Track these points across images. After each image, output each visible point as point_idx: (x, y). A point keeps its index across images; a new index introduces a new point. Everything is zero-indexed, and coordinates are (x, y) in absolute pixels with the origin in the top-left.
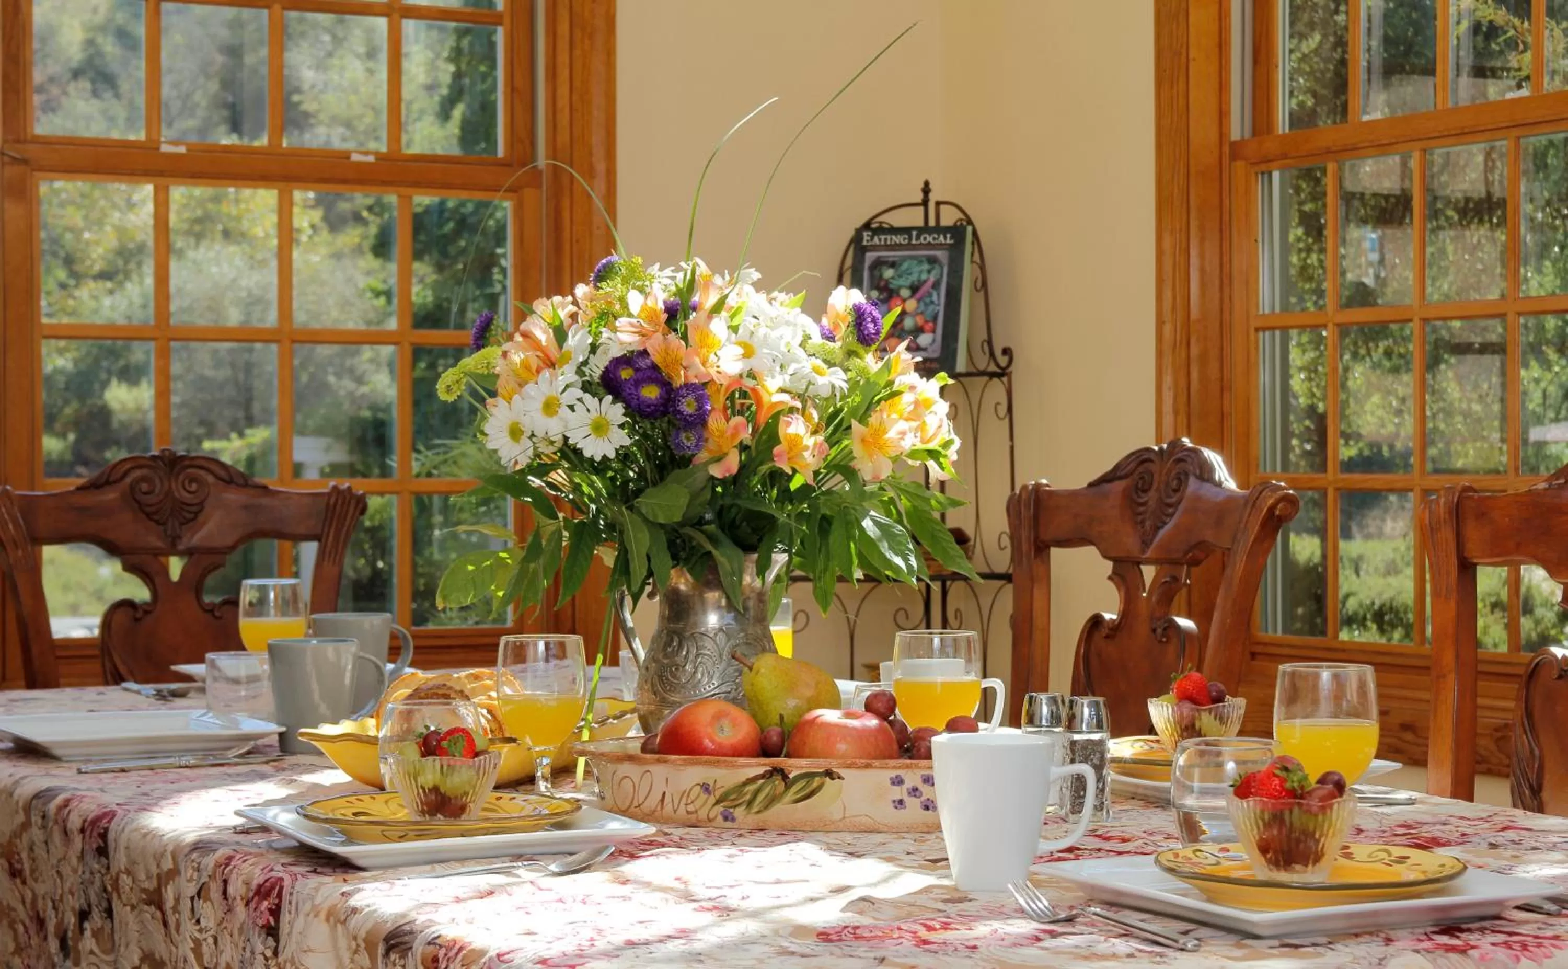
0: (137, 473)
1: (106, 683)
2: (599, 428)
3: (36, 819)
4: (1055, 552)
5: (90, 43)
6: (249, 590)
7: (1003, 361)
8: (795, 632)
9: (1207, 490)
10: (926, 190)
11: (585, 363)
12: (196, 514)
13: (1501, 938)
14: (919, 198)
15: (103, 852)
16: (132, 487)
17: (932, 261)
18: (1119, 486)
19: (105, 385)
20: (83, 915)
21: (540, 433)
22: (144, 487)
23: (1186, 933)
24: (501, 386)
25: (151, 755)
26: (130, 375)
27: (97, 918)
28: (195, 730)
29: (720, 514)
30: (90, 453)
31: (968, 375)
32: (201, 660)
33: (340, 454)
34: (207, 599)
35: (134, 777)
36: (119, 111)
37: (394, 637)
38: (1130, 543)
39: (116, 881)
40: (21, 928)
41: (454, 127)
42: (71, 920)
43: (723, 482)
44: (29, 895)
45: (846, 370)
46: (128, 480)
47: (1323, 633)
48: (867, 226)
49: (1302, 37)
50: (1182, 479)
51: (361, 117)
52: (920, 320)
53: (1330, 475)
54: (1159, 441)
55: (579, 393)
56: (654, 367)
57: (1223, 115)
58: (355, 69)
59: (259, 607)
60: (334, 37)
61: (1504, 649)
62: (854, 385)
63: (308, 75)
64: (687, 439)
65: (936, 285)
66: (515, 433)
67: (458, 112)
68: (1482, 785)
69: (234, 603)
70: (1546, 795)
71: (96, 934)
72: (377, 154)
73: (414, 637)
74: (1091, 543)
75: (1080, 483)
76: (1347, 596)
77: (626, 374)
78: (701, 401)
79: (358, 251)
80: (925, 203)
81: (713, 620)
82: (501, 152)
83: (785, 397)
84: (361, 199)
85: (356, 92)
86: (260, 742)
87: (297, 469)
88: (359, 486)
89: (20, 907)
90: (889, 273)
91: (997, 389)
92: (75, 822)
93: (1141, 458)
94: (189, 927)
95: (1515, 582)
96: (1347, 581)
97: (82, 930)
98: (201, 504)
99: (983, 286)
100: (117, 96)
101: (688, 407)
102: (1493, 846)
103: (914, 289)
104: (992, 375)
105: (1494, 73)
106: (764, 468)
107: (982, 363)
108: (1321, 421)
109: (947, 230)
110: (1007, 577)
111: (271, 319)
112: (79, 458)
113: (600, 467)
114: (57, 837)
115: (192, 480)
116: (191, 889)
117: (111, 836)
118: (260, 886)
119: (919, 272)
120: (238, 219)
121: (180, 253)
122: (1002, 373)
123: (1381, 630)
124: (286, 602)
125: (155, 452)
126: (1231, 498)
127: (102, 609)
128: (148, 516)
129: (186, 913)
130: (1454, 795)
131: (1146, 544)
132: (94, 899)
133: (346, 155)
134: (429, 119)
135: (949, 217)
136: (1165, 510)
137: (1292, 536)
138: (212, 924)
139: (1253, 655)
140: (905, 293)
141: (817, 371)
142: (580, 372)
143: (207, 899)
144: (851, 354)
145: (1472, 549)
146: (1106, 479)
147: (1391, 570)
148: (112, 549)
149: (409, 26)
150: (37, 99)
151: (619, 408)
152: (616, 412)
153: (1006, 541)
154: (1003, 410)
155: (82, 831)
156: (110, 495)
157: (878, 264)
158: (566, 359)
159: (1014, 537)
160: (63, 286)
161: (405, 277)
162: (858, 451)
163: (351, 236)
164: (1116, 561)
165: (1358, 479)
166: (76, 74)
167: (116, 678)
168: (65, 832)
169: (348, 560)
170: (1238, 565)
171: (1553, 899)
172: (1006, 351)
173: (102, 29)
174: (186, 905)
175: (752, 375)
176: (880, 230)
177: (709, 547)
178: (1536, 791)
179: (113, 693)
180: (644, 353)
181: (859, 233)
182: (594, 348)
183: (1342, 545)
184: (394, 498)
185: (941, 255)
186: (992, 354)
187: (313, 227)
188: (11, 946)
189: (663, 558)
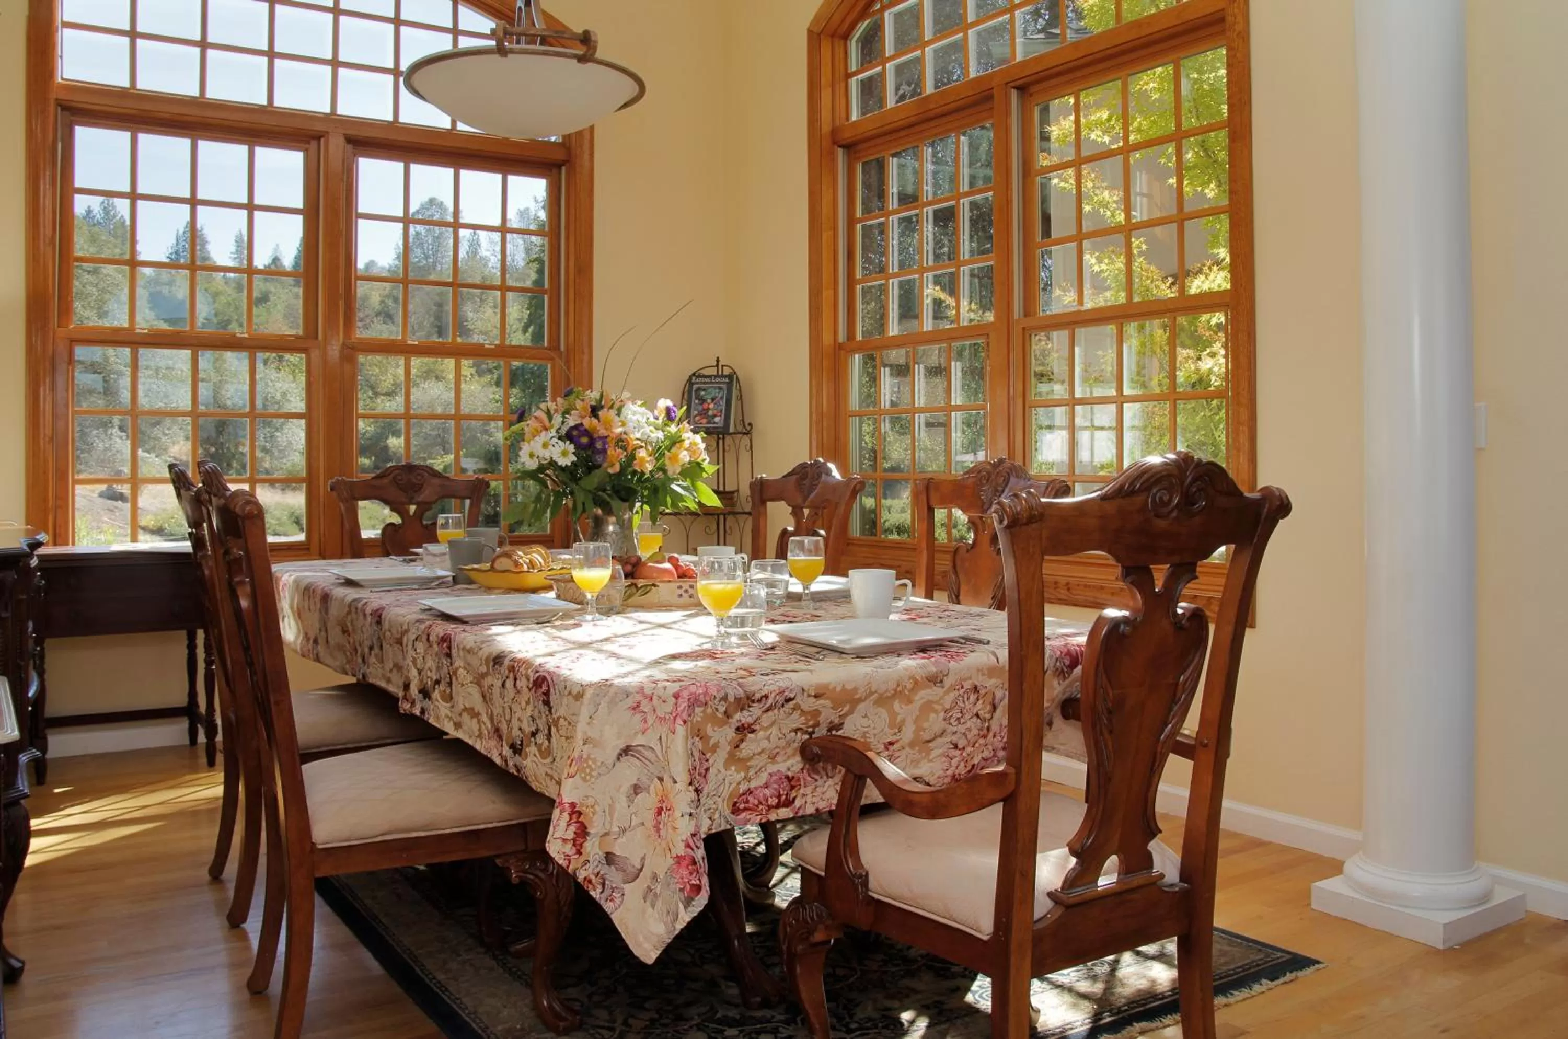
0: (397, 472)
1: (384, 556)
2: (564, 453)
3: (353, 610)
4: (769, 503)
5: (382, 302)
6: (441, 519)
7: (749, 428)
8: (664, 536)
9: (829, 478)
10: (718, 361)
11: (560, 429)
12: (420, 488)
13: (943, 653)
14: (715, 364)
15: (379, 622)
16: (394, 478)
17: (720, 388)
18: (794, 477)
19: (387, 438)
20: (371, 648)
21: (541, 456)
22: (399, 477)
23: (818, 653)
24: (527, 437)
25: (400, 585)
26: (396, 434)
27: (376, 650)
28: (418, 575)
29: (613, 487)
30: (381, 465)
31: (734, 433)
32: (421, 547)
33: (481, 465)
34: (425, 522)
35: (393, 593)
36: (394, 328)
37: (500, 537)
38: (800, 500)
39: (384, 634)
40: (348, 654)
41: (528, 335)
42: (367, 650)
43: (614, 474)
44: (352, 641)
45: (663, 431)
46: (392, 475)
47: (875, 535)
48: (694, 374)
49: (868, 303)
50: (819, 475)
51: (491, 331)
52: (715, 412)
53: (878, 473)
54: (810, 460)
55: (556, 440)
56: (586, 430)
57: (836, 333)
58: (489, 312)
59: (445, 526)
60: (481, 299)
61: (946, 541)
62: (666, 437)
63: (470, 315)
64: (599, 458)
65: (722, 398)
66: (531, 455)
67: (530, 330)
68: (936, 594)
69: (435, 524)
70: (961, 598)
71: (376, 656)
72: (496, 345)
73: (509, 537)
74: (783, 500)
75: (778, 476)
76: (885, 521)
77: (575, 433)
78: (604, 444)
79: (490, 384)
80: (717, 366)
81: (611, 528)
82: (546, 345)
83: (639, 442)
84: (491, 363)
85: (489, 321)
86: (445, 580)
87: (464, 471)
88: (487, 477)
89: (347, 645)
90: (703, 393)
91: (745, 440)
92: (368, 611)
93: (803, 466)
94: (411, 653)
95: (950, 515)
96: (885, 515)
97: (370, 654)
98: (422, 485)
99: (741, 398)
100: (393, 323)
101: (599, 445)
102: (940, 618)
103: (713, 400)
104: (744, 434)
105: (941, 318)
106: (630, 469)
107: (740, 429)
108: (875, 452)
109: (726, 376)
110: (749, 514)
111: (453, 412)
112: (376, 467)
113: (563, 469)
114: (361, 617)
115: (419, 474)
116: (414, 637)
117: (383, 616)
118: (442, 637)
119: (715, 393)
120: (443, 371)
121: (417, 385)
122: (748, 433)
123: (899, 534)
124: (456, 524)
125: (404, 463)
126: (839, 482)
127: (382, 526)
128: (401, 489)
129: (410, 647)
130: (926, 598)
131: (805, 500)
132: (375, 642)
133: (483, 345)
134: (520, 332)
135: (727, 371)
136: (812, 488)
137: (864, 498)
138: (422, 651)
139: (848, 544)
140: (709, 401)
141: (651, 431)
142: (557, 432)
143: (421, 641)
144: (666, 425)
145: (933, 503)
146: (790, 474)
147: (903, 511)
148: (386, 502)
149: (510, 295)
150: (360, 324)
151: (572, 446)
152: (571, 448)
153: (749, 499)
154: (748, 448)
155: (371, 614)
156: (385, 481)
157: (698, 389)
158: (552, 427)
159: (752, 496)
160: (371, 398)
161: (507, 396)
162: (667, 462)
163: (488, 377)
164: (794, 507)
165: (890, 475)
166: (378, 314)
167: (387, 554)
168: (365, 615)
169: (483, 506)
170: (842, 509)
171: (962, 638)
172: (750, 424)
173: (388, 296)
174: (410, 644)
175: (625, 433)
176: (699, 376)
177: (608, 499)
178: (957, 596)
179: (386, 560)
180: (582, 425)
181: (690, 377)
182: (563, 423)
183: (883, 501)
184: (501, 482)
185: (724, 386)
186: (744, 426)
187: (471, 375)
188: (345, 661)
189: (590, 503)
